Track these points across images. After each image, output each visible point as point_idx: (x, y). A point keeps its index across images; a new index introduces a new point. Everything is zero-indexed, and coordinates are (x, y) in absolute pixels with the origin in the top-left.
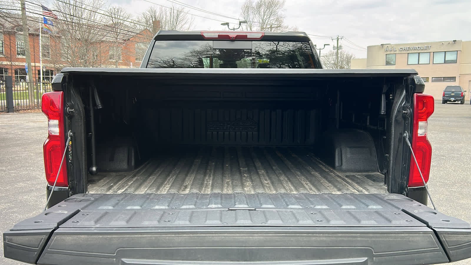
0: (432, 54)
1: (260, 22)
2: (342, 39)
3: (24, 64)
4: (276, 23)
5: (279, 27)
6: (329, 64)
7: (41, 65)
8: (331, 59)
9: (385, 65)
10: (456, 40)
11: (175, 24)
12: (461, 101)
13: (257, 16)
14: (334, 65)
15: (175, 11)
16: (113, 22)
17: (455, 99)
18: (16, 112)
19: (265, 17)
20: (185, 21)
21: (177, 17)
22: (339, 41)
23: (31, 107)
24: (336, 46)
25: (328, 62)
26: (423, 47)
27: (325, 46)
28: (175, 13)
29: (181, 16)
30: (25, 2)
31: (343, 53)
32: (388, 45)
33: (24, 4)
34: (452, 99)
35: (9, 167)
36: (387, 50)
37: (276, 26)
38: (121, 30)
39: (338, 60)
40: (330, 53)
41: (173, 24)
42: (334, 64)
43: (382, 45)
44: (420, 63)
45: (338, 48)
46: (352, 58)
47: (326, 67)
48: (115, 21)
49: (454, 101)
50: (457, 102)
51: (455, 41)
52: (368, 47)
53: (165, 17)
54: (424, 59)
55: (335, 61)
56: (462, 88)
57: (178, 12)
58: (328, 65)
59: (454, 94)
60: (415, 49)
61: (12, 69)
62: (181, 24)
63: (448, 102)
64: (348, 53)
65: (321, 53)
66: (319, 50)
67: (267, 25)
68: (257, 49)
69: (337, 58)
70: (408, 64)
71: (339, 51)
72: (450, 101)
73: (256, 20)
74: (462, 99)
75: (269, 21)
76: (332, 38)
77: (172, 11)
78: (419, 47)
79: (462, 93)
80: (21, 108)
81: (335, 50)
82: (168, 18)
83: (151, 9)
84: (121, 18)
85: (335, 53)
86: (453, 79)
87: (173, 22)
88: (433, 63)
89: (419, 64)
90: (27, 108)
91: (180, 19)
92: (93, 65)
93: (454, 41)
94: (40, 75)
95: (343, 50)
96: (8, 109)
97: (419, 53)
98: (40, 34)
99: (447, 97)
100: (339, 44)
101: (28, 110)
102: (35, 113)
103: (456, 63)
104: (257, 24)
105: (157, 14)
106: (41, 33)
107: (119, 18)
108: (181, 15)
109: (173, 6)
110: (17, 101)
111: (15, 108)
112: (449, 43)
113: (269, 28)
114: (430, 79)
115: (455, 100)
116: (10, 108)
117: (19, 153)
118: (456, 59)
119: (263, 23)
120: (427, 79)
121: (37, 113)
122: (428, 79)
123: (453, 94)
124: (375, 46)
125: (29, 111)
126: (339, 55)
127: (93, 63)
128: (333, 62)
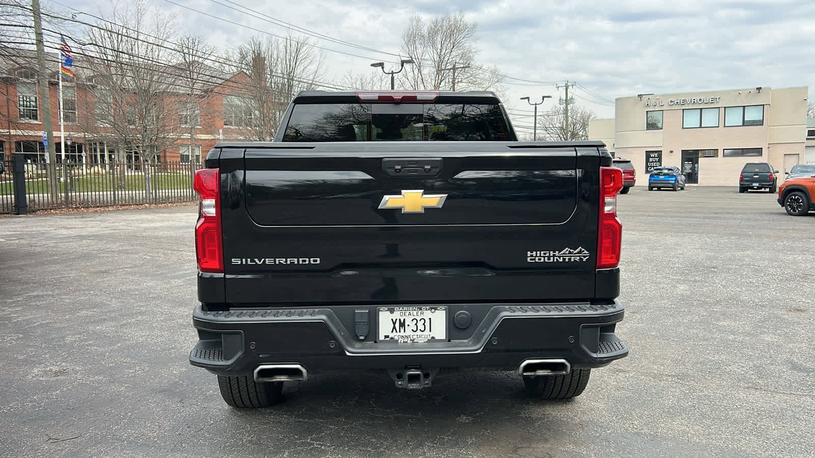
0: (722, 110)
1: (435, 59)
2: (574, 86)
3: (41, 133)
4: (461, 61)
5: (466, 67)
6: (553, 128)
7: (62, 135)
8: (555, 120)
9: (646, 128)
10: (761, 88)
11: (293, 64)
12: (770, 188)
13: (430, 50)
14: (561, 130)
15: (294, 43)
16: (185, 60)
17: (759, 184)
18: (30, 213)
19: (444, 51)
20: (310, 59)
21: (296, 52)
22: (568, 90)
23: (56, 205)
24: (564, 98)
25: (551, 126)
26: (707, 98)
27: (543, 99)
28: (294, 46)
29: (303, 52)
30: (43, 30)
31: (576, 110)
32: (650, 97)
33: (41, 34)
34: (756, 185)
35: (57, 292)
36: (648, 104)
37: (462, 66)
38: (199, 74)
39: (567, 123)
40: (554, 110)
41: (290, 65)
42: (562, 128)
43: (640, 96)
44: (703, 126)
45: (567, 101)
46: (592, 117)
47: (548, 133)
48: (189, 59)
49: (759, 188)
50: (763, 190)
51: (759, 89)
52: (616, 99)
53: (275, 53)
54: (710, 118)
55: (563, 123)
56: (771, 166)
57: (298, 45)
58: (551, 131)
59: (758, 176)
60: (694, 102)
61: (10, 143)
62: (303, 65)
63: (749, 190)
64: (584, 109)
65: (537, 110)
66: (535, 106)
67: (448, 65)
68: (430, 112)
69: (567, 117)
70: (683, 128)
71: (568, 106)
72: (752, 188)
73: (427, 57)
74: (772, 185)
75: (450, 57)
76: (557, 85)
77: (289, 43)
78: (700, 100)
79: (772, 175)
80: (39, 207)
81: (563, 106)
82: (282, 55)
83: (253, 41)
84: (199, 54)
85: (562, 109)
86: (758, 151)
87: (290, 62)
88: (725, 126)
89: (701, 127)
90: (48, 207)
91: (301, 55)
92: (158, 134)
93: (757, 88)
94: (61, 152)
95: (575, 105)
96: (17, 209)
97: (701, 109)
98: (60, 82)
99: (747, 181)
100: (569, 95)
101: (51, 209)
102: (62, 215)
103: (763, 125)
104: (430, 62)
105: (263, 49)
106: (62, 81)
107: (196, 53)
108: (304, 48)
109: (289, 35)
110: (32, 196)
111: (29, 206)
112: (750, 92)
113: (451, 69)
114: (720, 153)
115: (760, 186)
116: (20, 208)
117: (62, 272)
118: (762, 119)
119: (441, 61)
120: (716, 151)
121: (67, 215)
122: (718, 152)
123: (756, 177)
124: (628, 98)
125: (52, 211)
126: (569, 114)
127: (158, 131)
128: (560, 125)
